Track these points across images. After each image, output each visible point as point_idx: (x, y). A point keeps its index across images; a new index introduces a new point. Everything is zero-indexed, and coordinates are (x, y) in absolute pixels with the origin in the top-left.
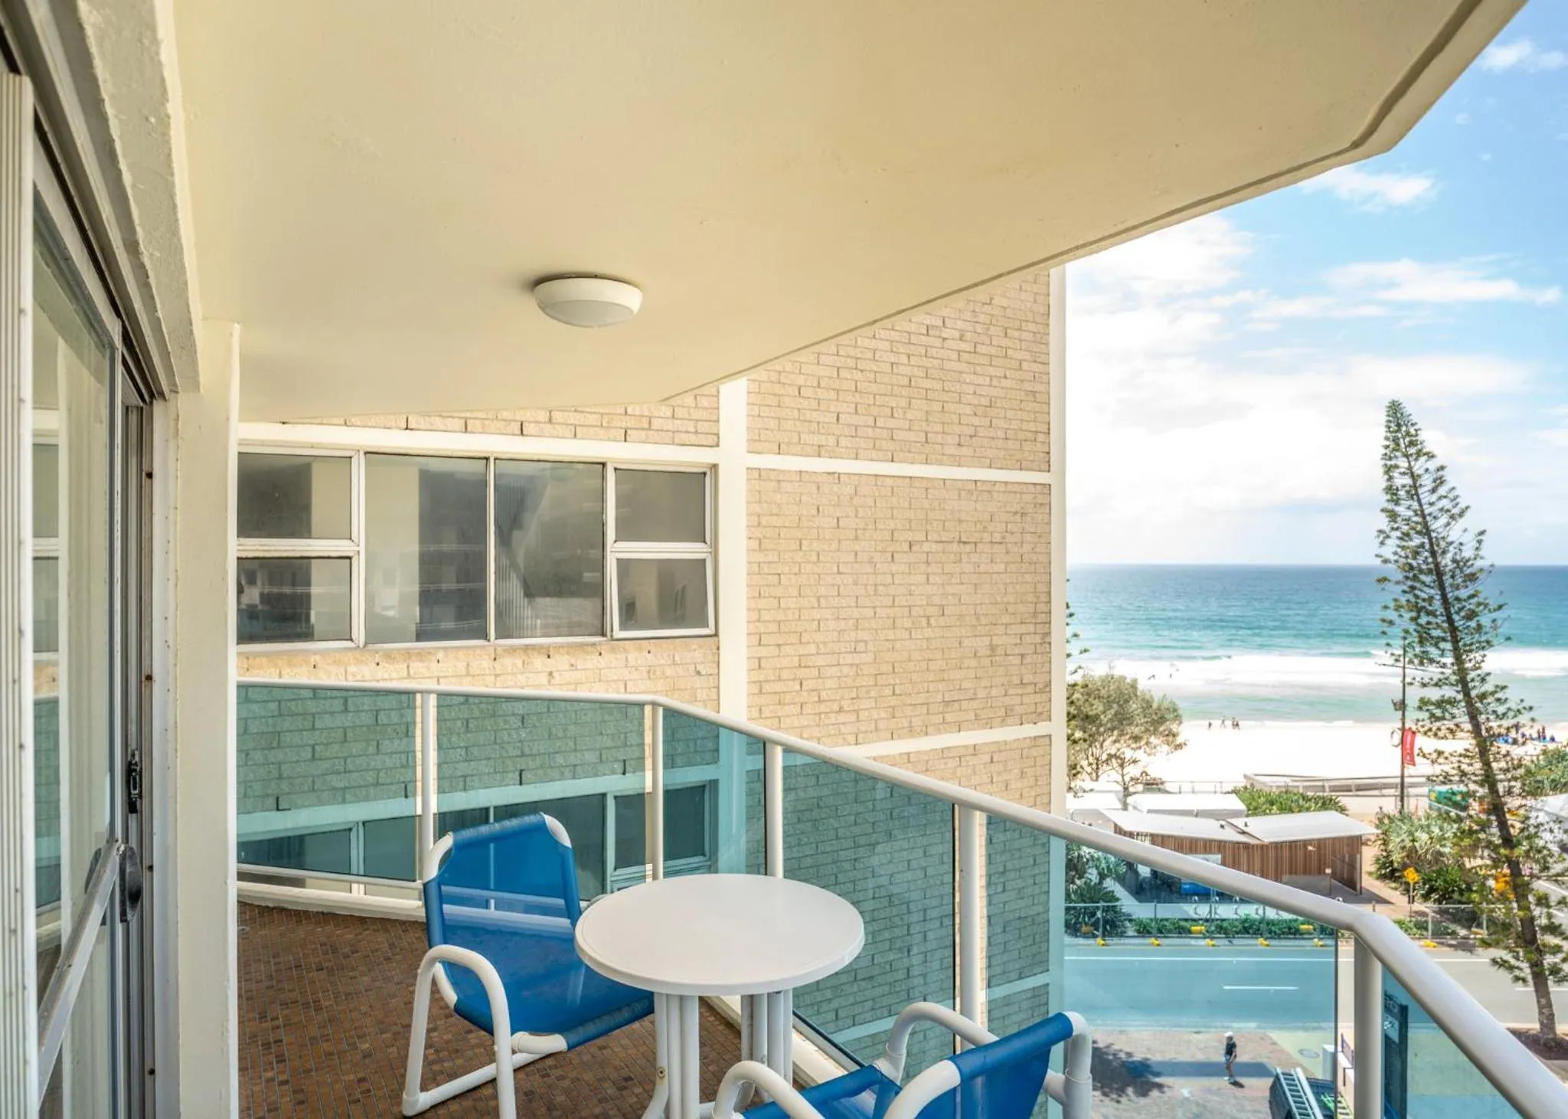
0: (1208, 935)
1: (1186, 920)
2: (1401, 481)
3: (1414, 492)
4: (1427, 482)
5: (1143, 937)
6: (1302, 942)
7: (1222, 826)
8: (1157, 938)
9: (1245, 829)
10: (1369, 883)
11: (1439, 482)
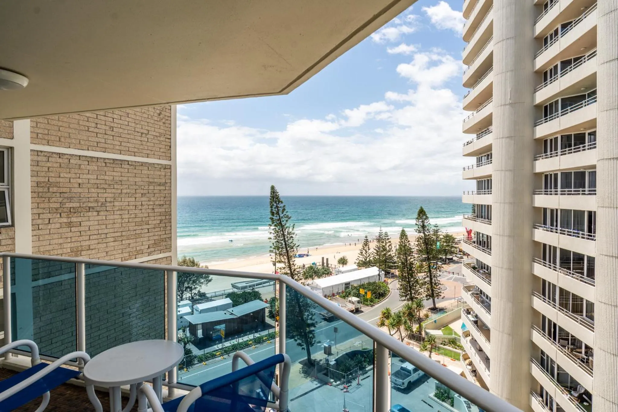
0: (222, 355)
1: (214, 351)
2: (275, 211)
3: (278, 213)
4: (281, 209)
5: (201, 362)
6: (249, 348)
7: (225, 313)
8: (205, 361)
9: (232, 312)
10: (268, 320)
11: (284, 210)
